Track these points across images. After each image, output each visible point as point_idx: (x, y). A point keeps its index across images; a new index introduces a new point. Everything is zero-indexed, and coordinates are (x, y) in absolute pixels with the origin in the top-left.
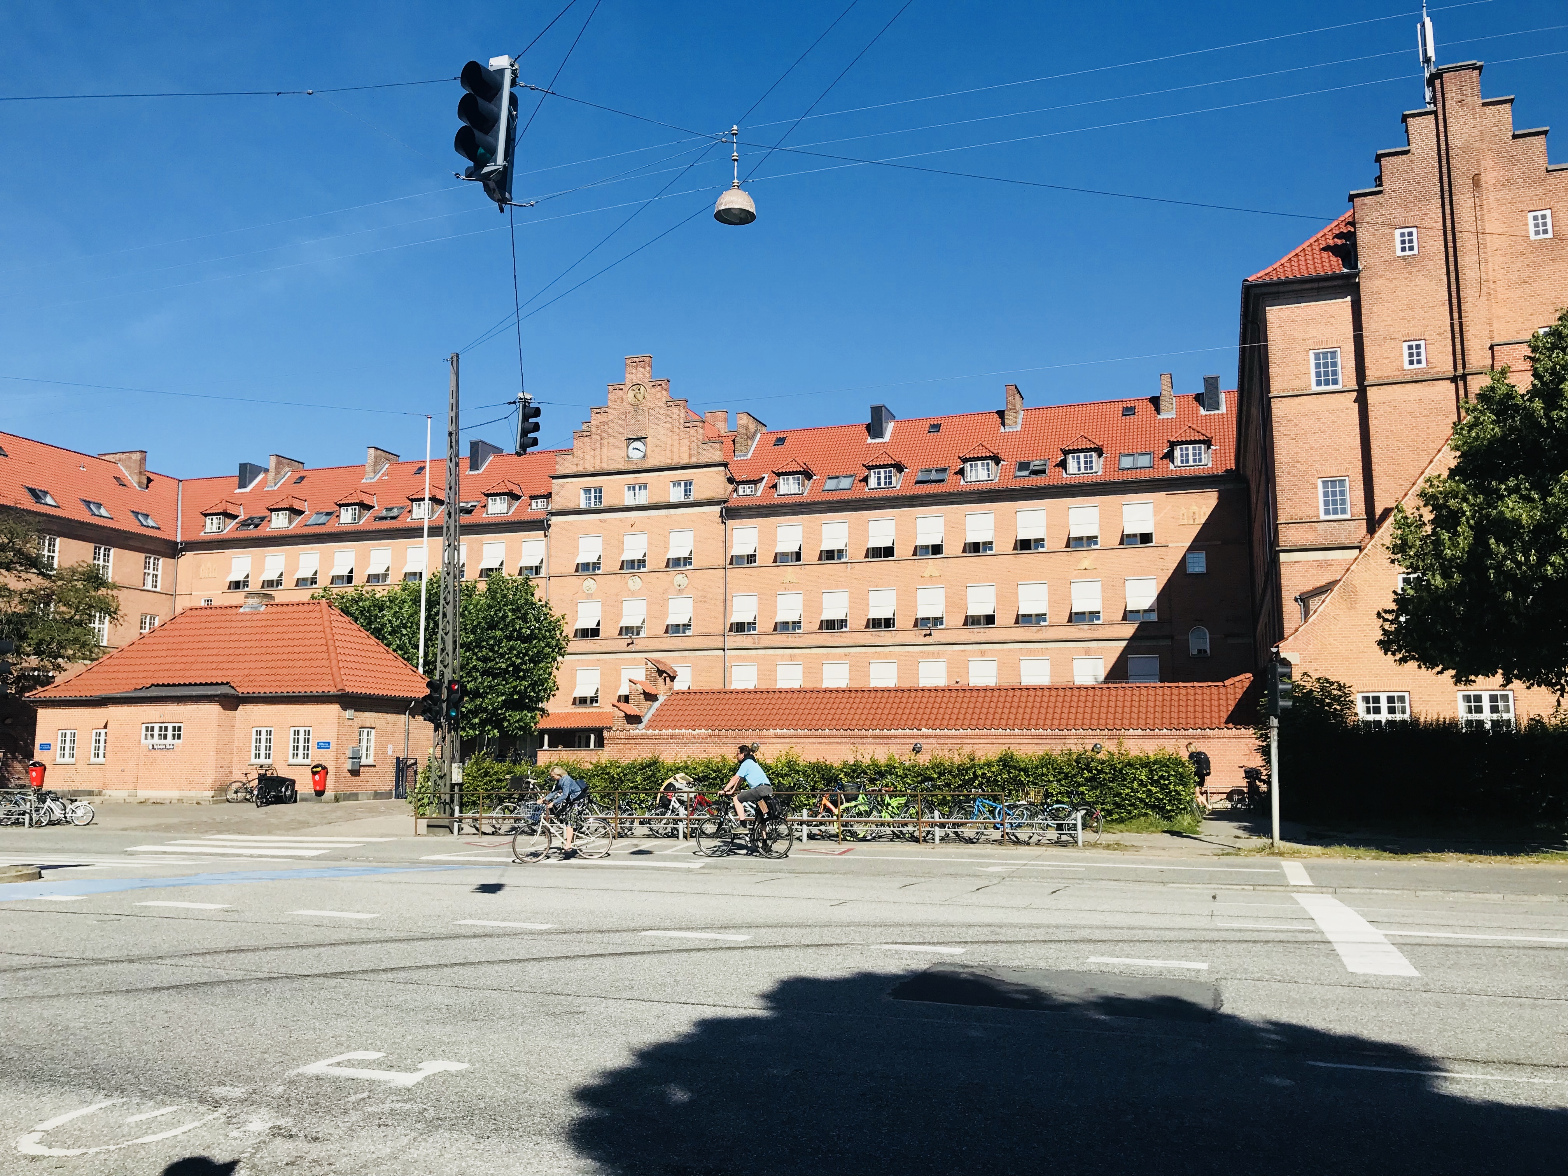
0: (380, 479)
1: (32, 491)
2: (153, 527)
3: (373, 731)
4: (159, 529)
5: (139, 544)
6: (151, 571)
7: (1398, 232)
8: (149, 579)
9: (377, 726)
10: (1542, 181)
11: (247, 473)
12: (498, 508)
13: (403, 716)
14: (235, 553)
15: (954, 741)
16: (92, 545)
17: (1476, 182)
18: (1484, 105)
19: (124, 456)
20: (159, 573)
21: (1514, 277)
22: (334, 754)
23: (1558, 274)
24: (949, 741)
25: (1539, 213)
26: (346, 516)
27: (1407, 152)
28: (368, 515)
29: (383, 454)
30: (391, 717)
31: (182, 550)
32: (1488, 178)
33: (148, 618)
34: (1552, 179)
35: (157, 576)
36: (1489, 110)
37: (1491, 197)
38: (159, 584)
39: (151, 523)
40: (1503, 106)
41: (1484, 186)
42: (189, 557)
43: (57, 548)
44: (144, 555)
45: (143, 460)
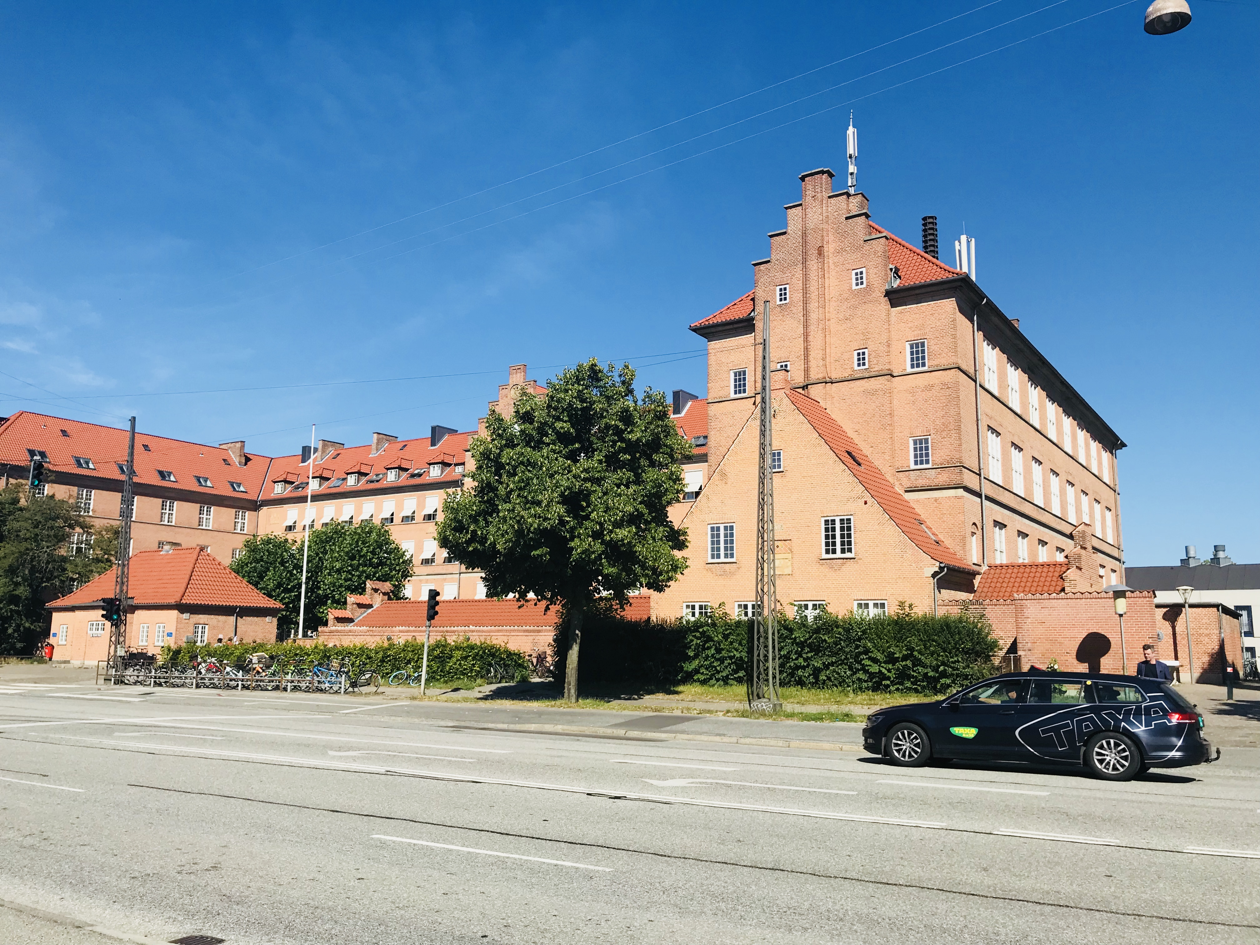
0: (380, 454)
1: (161, 473)
2: (243, 492)
3: (207, 626)
4: (246, 492)
5: (232, 503)
6: (240, 520)
7: (778, 288)
8: (239, 526)
9: (210, 623)
10: (859, 248)
11: (306, 452)
12: (435, 473)
13: (232, 617)
14: (289, 507)
15: (486, 634)
16: (199, 505)
17: (820, 251)
18: (830, 197)
19: (232, 445)
20: (246, 521)
21: (841, 316)
22: (174, 640)
23: (867, 313)
24: (484, 634)
25: (859, 271)
26: (351, 480)
27: (785, 233)
28: (364, 479)
29: (384, 437)
30: (222, 618)
31: (261, 506)
32: (830, 248)
33: (238, 551)
34: (867, 246)
35: (244, 523)
36: (832, 200)
37: (831, 260)
38: (245, 529)
39: (242, 489)
40: (841, 197)
41: (826, 254)
42: (264, 510)
43: (175, 508)
44: (234, 510)
45: (243, 447)
